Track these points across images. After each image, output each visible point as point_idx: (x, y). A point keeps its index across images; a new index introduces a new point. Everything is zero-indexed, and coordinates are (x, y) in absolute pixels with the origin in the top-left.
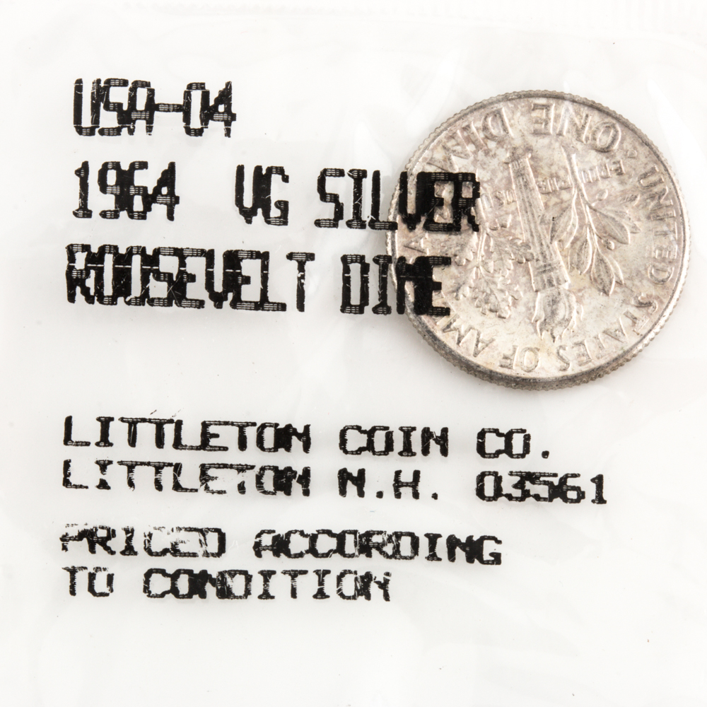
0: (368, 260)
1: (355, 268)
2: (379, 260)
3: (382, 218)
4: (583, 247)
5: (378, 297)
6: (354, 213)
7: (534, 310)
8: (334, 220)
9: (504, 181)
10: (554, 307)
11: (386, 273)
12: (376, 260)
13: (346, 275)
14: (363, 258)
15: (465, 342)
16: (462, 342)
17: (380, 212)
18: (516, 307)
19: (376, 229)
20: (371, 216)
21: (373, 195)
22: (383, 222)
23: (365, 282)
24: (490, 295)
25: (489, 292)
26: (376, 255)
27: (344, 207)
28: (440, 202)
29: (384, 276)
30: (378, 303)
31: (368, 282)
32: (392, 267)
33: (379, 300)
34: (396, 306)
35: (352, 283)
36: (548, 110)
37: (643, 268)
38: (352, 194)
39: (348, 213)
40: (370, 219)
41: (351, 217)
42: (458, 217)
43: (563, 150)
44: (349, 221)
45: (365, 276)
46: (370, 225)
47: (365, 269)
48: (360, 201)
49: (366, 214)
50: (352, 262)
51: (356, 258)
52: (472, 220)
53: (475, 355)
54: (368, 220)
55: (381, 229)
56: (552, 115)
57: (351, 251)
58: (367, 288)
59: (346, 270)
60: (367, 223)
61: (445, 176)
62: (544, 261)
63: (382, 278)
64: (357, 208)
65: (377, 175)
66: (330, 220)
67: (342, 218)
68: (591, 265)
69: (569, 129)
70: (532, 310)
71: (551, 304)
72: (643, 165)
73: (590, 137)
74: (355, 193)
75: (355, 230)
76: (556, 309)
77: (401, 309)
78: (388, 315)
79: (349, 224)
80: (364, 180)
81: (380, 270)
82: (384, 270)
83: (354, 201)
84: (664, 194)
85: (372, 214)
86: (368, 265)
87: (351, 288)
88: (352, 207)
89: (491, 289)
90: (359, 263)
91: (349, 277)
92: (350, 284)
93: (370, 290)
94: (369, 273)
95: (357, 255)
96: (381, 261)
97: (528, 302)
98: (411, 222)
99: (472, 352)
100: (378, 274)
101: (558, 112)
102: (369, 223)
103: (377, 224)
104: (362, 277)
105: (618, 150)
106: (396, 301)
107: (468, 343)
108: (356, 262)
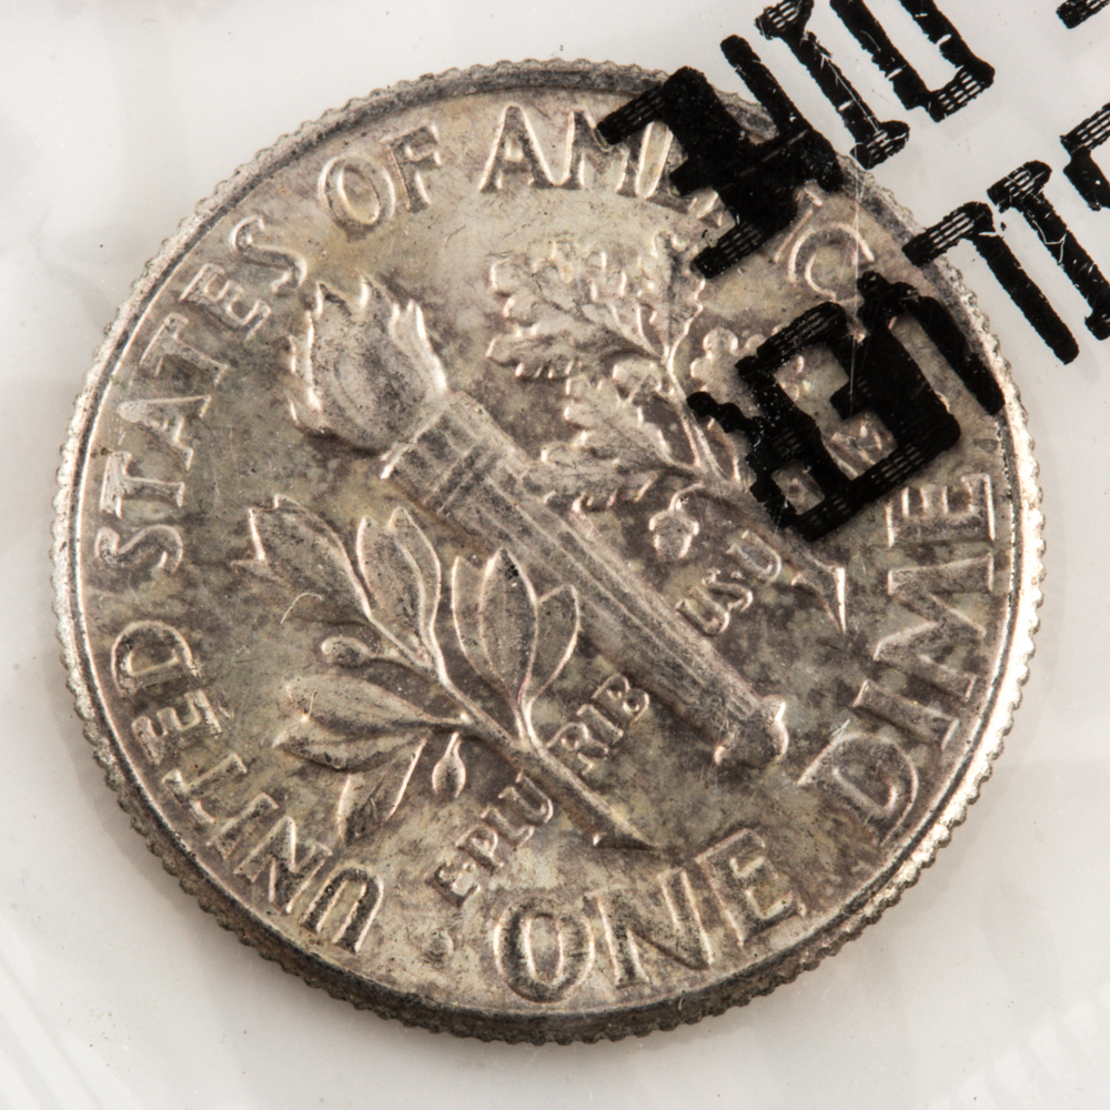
0: (917, 118)
1: (936, 71)
2: (891, 136)
3: (966, 248)
4: (406, 597)
5: (822, 40)
6: (1047, 207)
7: (431, 340)
8: (1086, 152)
9: (744, 644)
10: (382, 381)
11: (846, 115)
12: (897, 130)
13: (946, 38)
14: (938, 113)
15: (563, 131)
16: (572, 126)
17: (983, 262)
18: (487, 316)
19: (960, 210)
20: (999, 232)
21: (1034, 290)
22: (955, 243)
23: (886, 56)
24: (578, 303)
25: (588, 310)
26: (907, 144)
27: (1084, 203)
28: (846, 407)
29: (846, 105)
30: (809, 27)
31: (875, 60)
32: (843, 142)
33: (812, 36)
34: (756, 49)
35: (916, 29)
36: (749, 918)
37: (206, 647)
38: (1090, 252)
39: (1062, 195)
40: (996, 225)
41: (1048, 191)
42: (771, 398)
43: (637, 835)
44: (1045, 179)
45: (897, 72)
46: (984, 207)
47: (910, 88)
48: (1055, 251)
49: (1014, 229)
50: (957, 82)
51: (954, 101)
52: (730, 417)
53: (513, 115)
54: (998, 217)
55: (947, 219)
56: (731, 916)
57: (980, 108)
58: (866, 45)
59: (956, 51)
60: (995, 209)
61: (885, 481)
62: (487, 490)
63: (847, 98)
64: (1050, 227)
65: (1065, 348)
66: (1098, 142)
67: (1068, 171)
68: (354, 563)
69: (658, 903)
70: (437, 337)
71: (395, 385)
72: (387, 930)
73: (584, 920)
74: (1084, 258)
75: (1014, 168)
76: (372, 378)
77: (736, 50)
78: (760, 12)
79: (1038, 171)
80: (1088, 311)
81: (870, 113)
82: (858, 118)
83: (1070, 238)
84: (277, 886)
85: (998, 240)
86: (909, 103)
87: (908, 16)
88: (1065, 220)
89: (588, 321)
90: (936, 94)
91: (934, 39)
92: (920, 21)
93: (855, 44)
94: (891, 85)
95: (958, 107)
96: (882, 138)
97: (462, 351)
98: (881, 295)
99: (527, 117)
100: (865, 99)
101: (720, 932)
102: (989, 213)
103: (966, 225)
104: (901, 61)
105: (483, 932)
106: (763, 62)
107: (555, 133)
108: (947, 89)
